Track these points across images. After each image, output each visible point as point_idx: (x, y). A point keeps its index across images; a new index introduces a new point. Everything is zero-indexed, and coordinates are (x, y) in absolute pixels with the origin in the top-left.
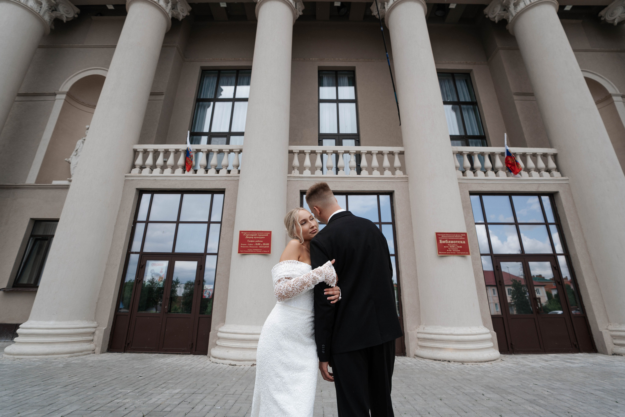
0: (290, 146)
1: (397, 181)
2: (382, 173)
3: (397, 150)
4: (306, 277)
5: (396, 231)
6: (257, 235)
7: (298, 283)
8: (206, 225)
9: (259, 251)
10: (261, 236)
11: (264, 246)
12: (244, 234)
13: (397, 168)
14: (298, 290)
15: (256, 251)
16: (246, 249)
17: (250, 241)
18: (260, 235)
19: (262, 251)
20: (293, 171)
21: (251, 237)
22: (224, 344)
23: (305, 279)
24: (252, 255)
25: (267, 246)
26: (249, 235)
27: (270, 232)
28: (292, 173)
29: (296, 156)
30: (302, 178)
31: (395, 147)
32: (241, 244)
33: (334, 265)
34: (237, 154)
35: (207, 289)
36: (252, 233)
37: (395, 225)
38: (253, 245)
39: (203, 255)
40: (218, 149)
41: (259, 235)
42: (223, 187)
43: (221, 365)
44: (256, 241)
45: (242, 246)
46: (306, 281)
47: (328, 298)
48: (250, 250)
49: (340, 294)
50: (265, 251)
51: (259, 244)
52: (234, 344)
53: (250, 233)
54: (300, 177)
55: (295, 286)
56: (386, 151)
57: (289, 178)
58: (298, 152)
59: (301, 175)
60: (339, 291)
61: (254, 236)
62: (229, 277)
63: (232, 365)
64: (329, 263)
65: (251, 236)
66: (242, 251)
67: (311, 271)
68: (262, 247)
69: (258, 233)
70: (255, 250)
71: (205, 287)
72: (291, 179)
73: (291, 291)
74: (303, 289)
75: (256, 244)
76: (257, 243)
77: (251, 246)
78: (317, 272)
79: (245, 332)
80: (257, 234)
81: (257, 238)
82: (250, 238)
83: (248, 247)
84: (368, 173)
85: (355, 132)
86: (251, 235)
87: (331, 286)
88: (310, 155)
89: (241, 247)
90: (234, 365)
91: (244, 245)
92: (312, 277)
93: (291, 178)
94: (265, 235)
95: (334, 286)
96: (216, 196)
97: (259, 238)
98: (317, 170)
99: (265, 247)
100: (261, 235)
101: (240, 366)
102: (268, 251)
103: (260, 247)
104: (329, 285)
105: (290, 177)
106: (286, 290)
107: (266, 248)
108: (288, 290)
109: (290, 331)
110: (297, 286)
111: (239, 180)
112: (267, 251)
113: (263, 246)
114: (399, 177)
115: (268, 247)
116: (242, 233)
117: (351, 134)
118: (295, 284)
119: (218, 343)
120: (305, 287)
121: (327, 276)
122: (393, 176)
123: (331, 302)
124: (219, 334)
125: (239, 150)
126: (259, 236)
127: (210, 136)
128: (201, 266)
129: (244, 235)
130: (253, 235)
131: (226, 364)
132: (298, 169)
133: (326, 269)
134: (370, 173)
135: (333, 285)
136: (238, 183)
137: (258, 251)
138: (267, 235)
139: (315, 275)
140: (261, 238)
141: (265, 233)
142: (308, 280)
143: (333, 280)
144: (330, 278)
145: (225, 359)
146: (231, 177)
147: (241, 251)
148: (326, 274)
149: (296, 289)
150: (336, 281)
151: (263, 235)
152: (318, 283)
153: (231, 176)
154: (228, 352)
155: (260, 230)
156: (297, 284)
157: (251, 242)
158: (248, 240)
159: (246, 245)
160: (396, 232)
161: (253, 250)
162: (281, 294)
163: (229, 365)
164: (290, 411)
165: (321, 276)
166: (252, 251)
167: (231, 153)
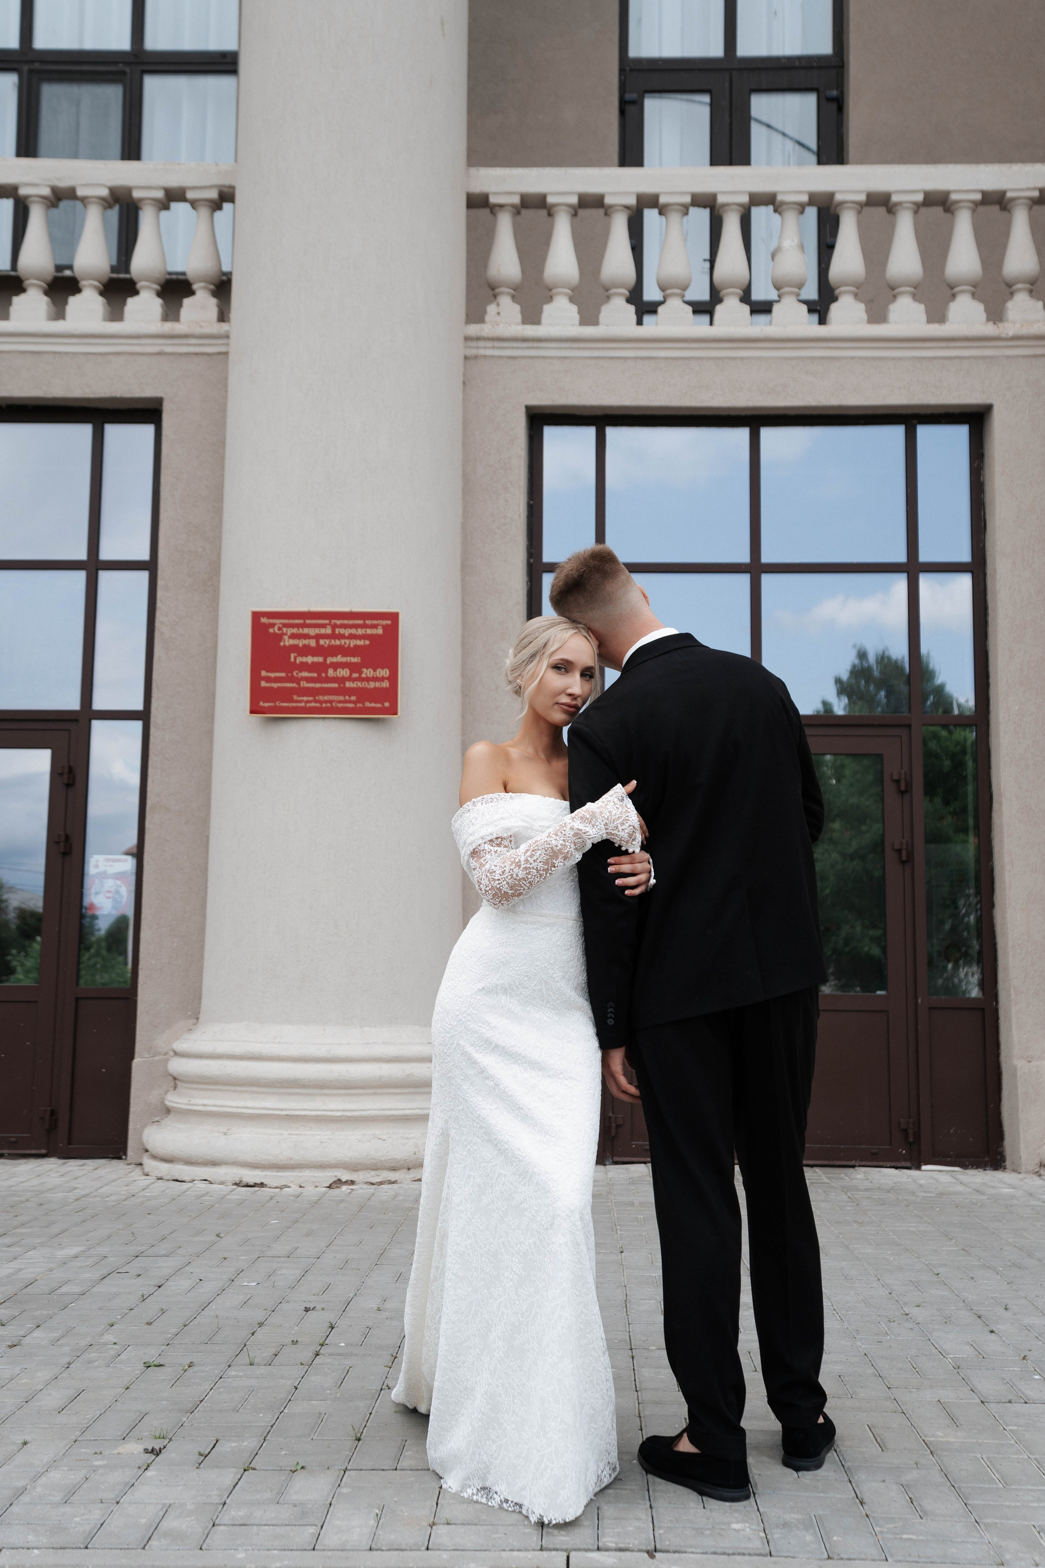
0: (473, 171)
1: (1008, 357)
2: (937, 315)
3: (1024, 186)
4: (556, 835)
5: (986, 608)
6: (333, 631)
7: (538, 854)
8: (80, 577)
9: (345, 702)
10: (352, 637)
11: (368, 679)
12: (273, 625)
13: (1019, 286)
14: (541, 872)
15: (331, 702)
16: (286, 695)
17: (304, 659)
18: (347, 632)
19: (359, 705)
20: (491, 309)
21: (306, 642)
22: (205, 1105)
23: (554, 842)
24: (314, 722)
25: (382, 679)
26: (295, 631)
27: (394, 617)
28: (487, 318)
29: (505, 225)
30: (535, 344)
31: (1016, 168)
32: (264, 673)
33: (631, 795)
34: (204, 212)
35: (104, 875)
36: (308, 621)
37: (985, 575)
38: (315, 675)
39: (76, 720)
40: (109, 184)
41: (342, 631)
42: (148, 392)
43: (204, 1185)
44: (330, 660)
45: (268, 680)
46: (557, 846)
47: (618, 882)
48: (305, 699)
49: (650, 872)
50: (373, 705)
51: (344, 673)
52: (250, 1104)
53: (301, 621)
54: (525, 340)
55: (531, 864)
56: (968, 191)
57: (474, 344)
58: (513, 206)
59: (530, 331)
60: (649, 863)
61: (318, 637)
62: (205, 821)
63: (248, 1186)
64: (619, 790)
65: (306, 636)
66: (266, 705)
67: (568, 817)
68: (360, 684)
69: (338, 622)
70: (326, 698)
71: (97, 866)
72: (482, 352)
73: (523, 879)
74: (553, 869)
75: (331, 672)
76: (336, 666)
77: (309, 680)
78: (582, 818)
79: (294, 1051)
80: (334, 627)
81: (333, 642)
82: (301, 643)
83: (294, 685)
84: (864, 316)
85: (824, 46)
86: (306, 631)
87: (627, 850)
88: (575, 215)
89: (263, 684)
90: (255, 1185)
91: (273, 680)
92: (572, 833)
93: (481, 344)
94: (369, 631)
95: (638, 850)
96: (113, 432)
97: (341, 647)
98: (608, 297)
99: (372, 685)
100: (353, 631)
101: (281, 1188)
102: (387, 704)
103: (348, 684)
104: (623, 849)
105: (478, 339)
106: (509, 877)
107: (375, 689)
108: (514, 876)
109: (517, 968)
110: (536, 864)
111: (232, 357)
112: (379, 705)
113: (360, 679)
114: (1024, 331)
115: (386, 684)
116: (264, 620)
117: (800, 58)
118: (529, 858)
119: (173, 1100)
120: (559, 862)
121: (611, 826)
122: (990, 329)
123: (627, 892)
124: (177, 1066)
125: (214, 194)
126: (341, 637)
127: (31, 71)
128: (71, 770)
129: (271, 630)
130: (312, 632)
131: (222, 1183)
132: (518, 293)
133: (608, 807)
134: (877, 315)
135: (635, 847)
136: (225, 370)
137: (340, 705)
138: (380, 631)
139: (577, 825)
140: (353, 643)
141: (368, 622)
142: (561, 842)
143: (630, 835)
144: (620, 828)
145: (214, 1163)
146: (184, 341)
147: (261, 704)
148: (608, 819)
149: (535, 871)
150: (639, 837)
151: (360, 632)
152: (589, 846)
153: (186, 336)
154: (225, 1134)
155: (346, 609)
156: (535, 858)
157: (306, 663)
158: (292, 655)
159: (283, 675)
160: (990, 611)
161: (315, 701)
162: (500, 889)
163: (236, 1184)
164: (521, 1154)
165: (593, 826)
166: (313, 704)
167: (174, 205)
